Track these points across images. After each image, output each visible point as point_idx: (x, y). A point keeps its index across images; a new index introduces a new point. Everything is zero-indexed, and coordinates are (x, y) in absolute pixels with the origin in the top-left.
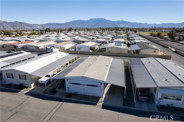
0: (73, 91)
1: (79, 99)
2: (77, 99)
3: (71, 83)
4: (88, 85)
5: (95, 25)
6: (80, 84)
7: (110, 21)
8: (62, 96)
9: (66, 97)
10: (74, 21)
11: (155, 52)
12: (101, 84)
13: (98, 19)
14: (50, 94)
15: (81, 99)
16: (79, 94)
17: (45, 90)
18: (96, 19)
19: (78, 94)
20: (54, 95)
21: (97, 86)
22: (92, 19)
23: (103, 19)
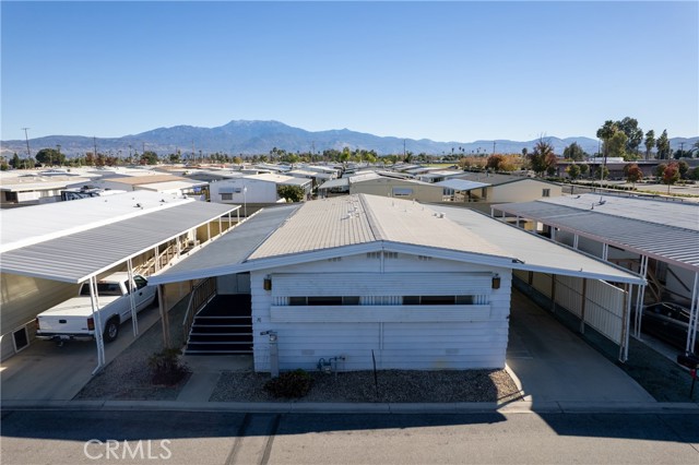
0: (304, 352)
1: (367, 400)
2: (352, 400)
3: (295, 302)
4: (408, 301)
5: (246, 146)
6: (355, 301)
7: (303, 131)
8: (233, 399)
9: (268, 400)
10: (163, 130)
11: (548, 195)
12: (496, 283)
13: (257, 122)
14: (146, 398)
15: (379, 398)
16: (349, 366)
17: (98, 375)
18: (248, 122)
19: (341, 368)
20: (174, 397)
21: (467, 300)
22: (233, 122)
23: (277, 122)
